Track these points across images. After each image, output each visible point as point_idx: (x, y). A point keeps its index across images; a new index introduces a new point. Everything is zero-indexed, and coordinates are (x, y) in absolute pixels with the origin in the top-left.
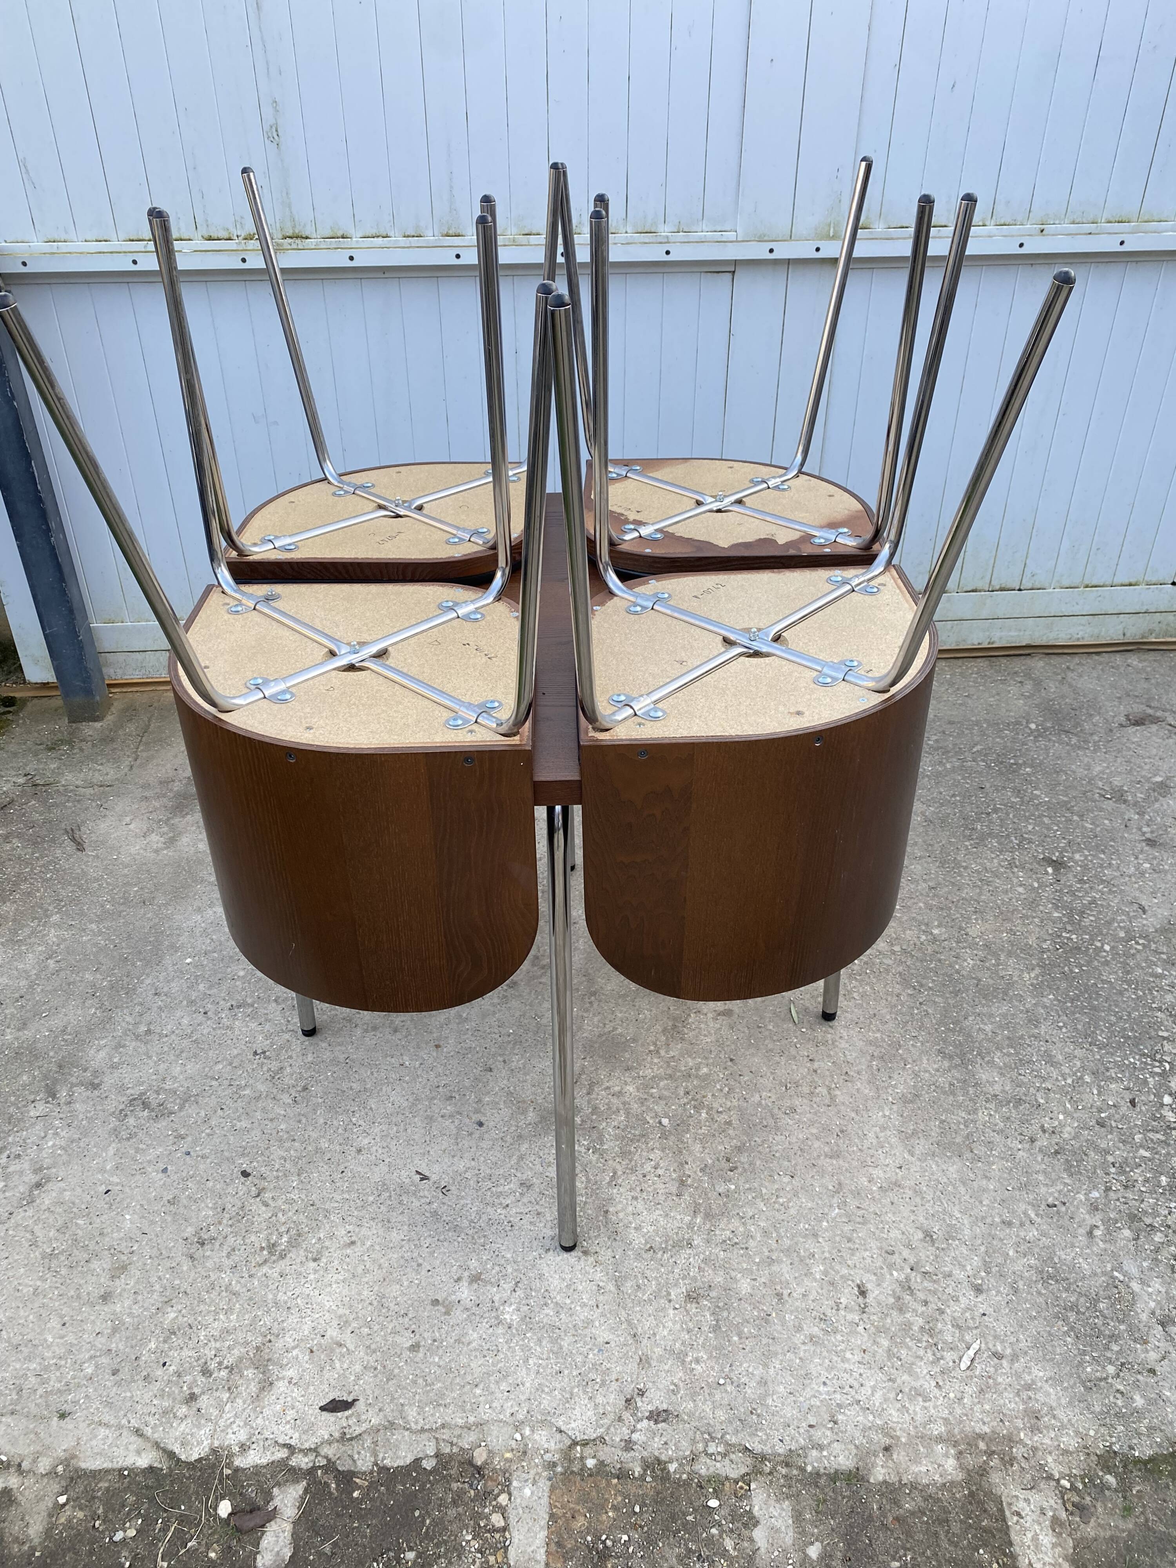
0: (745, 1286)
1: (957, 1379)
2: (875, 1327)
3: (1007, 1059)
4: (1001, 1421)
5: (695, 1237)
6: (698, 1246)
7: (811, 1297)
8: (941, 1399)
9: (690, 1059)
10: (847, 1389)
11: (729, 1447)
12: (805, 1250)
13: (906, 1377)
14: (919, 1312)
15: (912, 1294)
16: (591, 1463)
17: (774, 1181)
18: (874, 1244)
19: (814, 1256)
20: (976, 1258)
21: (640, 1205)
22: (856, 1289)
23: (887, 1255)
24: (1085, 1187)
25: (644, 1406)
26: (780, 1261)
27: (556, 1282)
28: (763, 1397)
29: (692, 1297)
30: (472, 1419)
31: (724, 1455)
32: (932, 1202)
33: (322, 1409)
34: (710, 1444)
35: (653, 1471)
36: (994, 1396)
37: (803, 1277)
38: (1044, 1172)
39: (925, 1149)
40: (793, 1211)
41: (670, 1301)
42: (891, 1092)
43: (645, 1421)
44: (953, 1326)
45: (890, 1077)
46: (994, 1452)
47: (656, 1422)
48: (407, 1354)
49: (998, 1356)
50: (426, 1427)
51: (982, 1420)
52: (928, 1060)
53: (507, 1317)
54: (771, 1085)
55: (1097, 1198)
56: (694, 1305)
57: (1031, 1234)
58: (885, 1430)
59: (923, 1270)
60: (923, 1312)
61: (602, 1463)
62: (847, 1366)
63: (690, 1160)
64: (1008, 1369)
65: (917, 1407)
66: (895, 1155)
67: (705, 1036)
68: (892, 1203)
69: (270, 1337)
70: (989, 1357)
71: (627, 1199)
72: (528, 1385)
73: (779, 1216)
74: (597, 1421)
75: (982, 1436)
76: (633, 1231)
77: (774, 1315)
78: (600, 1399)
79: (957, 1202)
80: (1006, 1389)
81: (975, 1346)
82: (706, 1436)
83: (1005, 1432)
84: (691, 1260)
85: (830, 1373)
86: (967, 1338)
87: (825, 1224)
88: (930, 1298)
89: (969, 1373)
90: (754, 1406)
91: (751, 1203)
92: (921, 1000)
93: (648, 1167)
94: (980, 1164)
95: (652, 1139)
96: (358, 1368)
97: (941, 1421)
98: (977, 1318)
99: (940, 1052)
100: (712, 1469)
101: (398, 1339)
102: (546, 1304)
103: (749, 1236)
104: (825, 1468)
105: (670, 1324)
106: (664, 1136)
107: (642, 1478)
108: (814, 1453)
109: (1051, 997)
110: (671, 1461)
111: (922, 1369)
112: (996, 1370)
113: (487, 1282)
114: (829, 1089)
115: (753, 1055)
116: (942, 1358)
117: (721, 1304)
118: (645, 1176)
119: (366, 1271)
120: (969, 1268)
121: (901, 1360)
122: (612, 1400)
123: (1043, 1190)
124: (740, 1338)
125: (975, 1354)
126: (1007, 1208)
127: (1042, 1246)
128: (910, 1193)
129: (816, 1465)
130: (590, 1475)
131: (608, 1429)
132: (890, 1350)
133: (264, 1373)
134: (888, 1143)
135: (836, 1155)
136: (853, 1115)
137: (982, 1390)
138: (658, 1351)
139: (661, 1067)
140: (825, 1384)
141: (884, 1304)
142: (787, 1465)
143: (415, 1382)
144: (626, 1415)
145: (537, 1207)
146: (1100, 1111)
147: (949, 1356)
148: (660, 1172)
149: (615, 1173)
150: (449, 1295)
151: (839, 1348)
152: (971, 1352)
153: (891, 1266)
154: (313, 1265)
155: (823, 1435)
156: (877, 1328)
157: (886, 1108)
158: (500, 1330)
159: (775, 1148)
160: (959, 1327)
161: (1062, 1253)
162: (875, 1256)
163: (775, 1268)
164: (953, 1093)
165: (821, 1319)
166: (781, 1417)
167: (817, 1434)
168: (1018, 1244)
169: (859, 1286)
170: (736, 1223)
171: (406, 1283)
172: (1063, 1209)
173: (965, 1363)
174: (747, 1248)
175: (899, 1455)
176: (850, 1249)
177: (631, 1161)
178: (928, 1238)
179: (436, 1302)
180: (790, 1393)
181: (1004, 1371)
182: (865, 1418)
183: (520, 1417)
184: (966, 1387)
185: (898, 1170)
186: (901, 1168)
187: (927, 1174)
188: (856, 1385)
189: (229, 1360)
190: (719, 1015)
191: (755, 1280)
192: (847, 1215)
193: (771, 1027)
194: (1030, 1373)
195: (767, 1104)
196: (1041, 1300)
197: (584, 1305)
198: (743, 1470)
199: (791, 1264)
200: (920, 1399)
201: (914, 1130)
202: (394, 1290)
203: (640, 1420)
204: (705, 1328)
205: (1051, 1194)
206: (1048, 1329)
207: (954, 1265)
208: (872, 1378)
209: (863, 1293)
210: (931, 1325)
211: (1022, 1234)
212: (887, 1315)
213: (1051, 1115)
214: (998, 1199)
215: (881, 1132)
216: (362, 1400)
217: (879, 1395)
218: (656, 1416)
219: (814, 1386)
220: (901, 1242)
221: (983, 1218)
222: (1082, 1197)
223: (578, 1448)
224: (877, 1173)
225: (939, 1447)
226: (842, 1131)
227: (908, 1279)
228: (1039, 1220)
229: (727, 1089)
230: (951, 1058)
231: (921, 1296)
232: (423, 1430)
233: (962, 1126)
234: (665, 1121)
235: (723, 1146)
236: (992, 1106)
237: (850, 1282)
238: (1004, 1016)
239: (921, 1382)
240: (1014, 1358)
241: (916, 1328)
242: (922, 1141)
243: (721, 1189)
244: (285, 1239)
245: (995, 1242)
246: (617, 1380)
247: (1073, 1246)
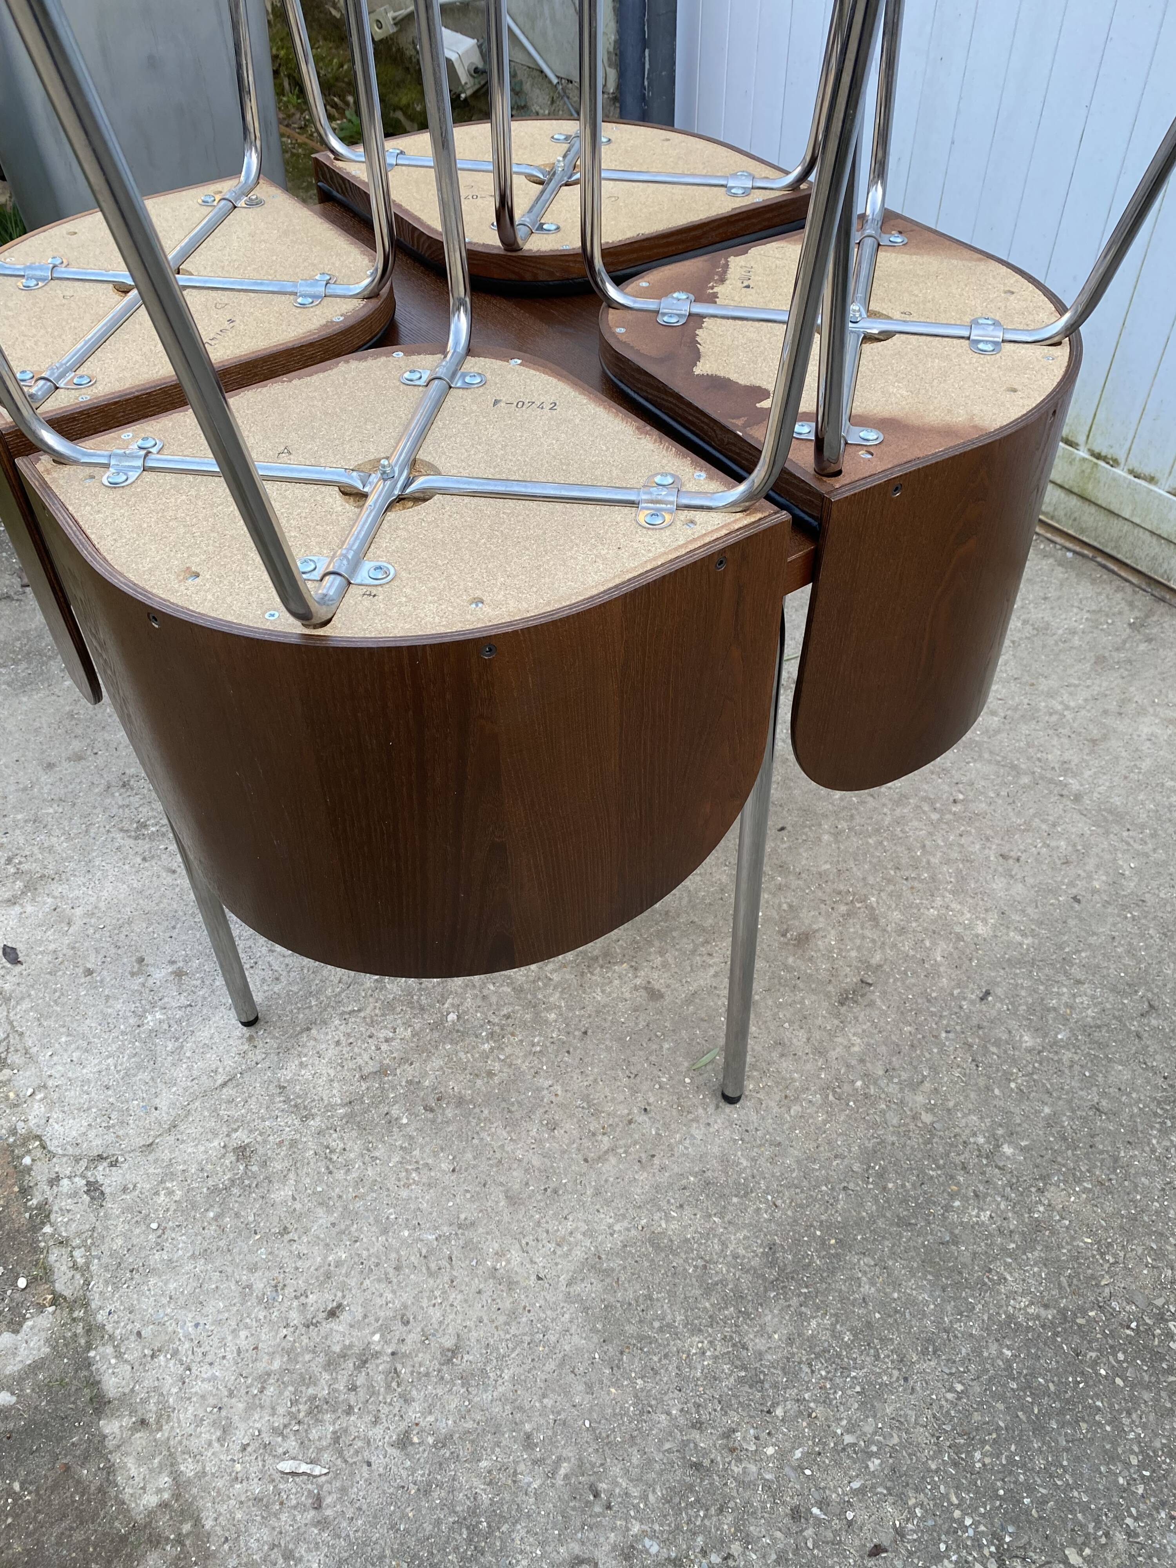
0: (281, 1193)
1: (264, 1466)
2: (293, 1345)
3: (825, 1336)
4: (226, 1539)
5: (318, 1119)
6: (308, 1127)
7: (299, 1264)
8: (229, 1458)
9: (557, 995)
10: (199, 1351)
11: (84, 1269)
12: (360, 1230)
13: (241, 1406)
14: (336, 1386)
15: (358, 1368)
16: (27, 1160)
17: (435, 1154)
18: (406, 1297)
19: (356, 1241)
20: (450, 1422)
21: (332, 1052)
22: (335, 1304)
23: (399, 1317)
24: (656, 1527)
25: (100, 1173)
26: (329, 1210)
27: (206, 1034)
28: (153, 1271)
29: (243, 1152)
30: (34, 1050)
31: (75, 1267)
32: (508, 1336)
33: (5, 947)
34: (83, 1249)
35: (37, 1215)
36: (258, 1518)
37: (322, 1243)
38: (649, 1462)
39: (589, 1295)
40: (404, 1193)
41: (228, 1135)
42: (656, 1218)
43: (84, 1182)
44: (334, 1433)
45: (681, 1206)
46: (183, 1545)
47: (87, 1192)
48: (80, 970)
49: (318, 1504)
50: (15, 1023)
51: (220, 1514)
52: (745, 1238)
53: (150, 1018)
54: (576, 1087)
55: (647, 1552)
56: (233, 1159)
57: (529, 1479)
58: (165, 1413)
59: (399, 1367)
60: (336, 1390)
61: (29, 1169)
62: (230, 1338)
63: (416, 1065)
64: (303, 1522)
65: (207, 1433)
66: (557, 1264)
67: (603, 991)
68: (479, 1292)
69: (58, 876)
70: (310, 1492)
71: (333, 1037)
72: (85, 1071)
73: (391, 1183)
74: (68, 1142)
75: (197, 1522)
76: (297, 1062)
77: (258, 1237)
78: (92, 1134)
79: (527, 1367)
80: (274, 1528)
81: (317, 1470)
82: (89, 1241)
83: (213, 1548)
84: (288, 1129)
85: (212, 1324)
86: (326, 1456)
87: (406, 1233)
88: (361, 1392)
89: (277, 1476)
90: (141, 1270)
91: (392, 1148)
92: (851, 1186)
93: (382, 1034)
94: (607, 1371)
95: (423, 1018)
96: (52, 947)
97: (199, 1468)
98: (360, 1458)
99: (772, 1246)
100: (58, 1264)
101: (92, 958)
102: (177, 1039)
103: (347, 1167)
104: (98, 1369)
105: (202, 1149)
106: (437, 1026)
107: (28, 1209)
108: (109, 1350)
109: (1008, 1353)
110: (52, 1225)
111: (260, 1421)
112: (295, 1507)
113: (180, 984)
114: (613, 1150)
115: (608, 1049)
116: (285, 1437)
117: (247, 1182)
118: (370, 1037)
119: (150, 897)
120: (431, 1419)
121: (261, 1392)
122: (96, 1144)
123: (616, 1470)
124: (216, 1219)
125: (304, 1473)
126: (555, 1434)
127: (518, 1500)
128: (507, 1304)
129: (98, 1358)
130: (15, 1167)
131: (64, 1155)
132: (269, 1375)
133: (23, 893)
134: (570, 1250)
135: (513, 1200)
136: (589, 1192)
137: (261, 1500)
138: (166, 1155)
139: (528, 977)
140: (197, 1325)
141: (328, 1343)
142: (88, 1331)
143: (55, 991)
144: (84, 1163)
145: (284, 973)
146: (823, 1504)
147: (292, 1444)
148: (384, 1047)
149: (359, 1010)
150: (153, 965)
151: (248, 1320)
152: (304, 1468)
153: (385, 1329)
154: (139, 860)
155: (134, 1351)
156: (293, 1348)
157: (625, 1224)
158: (132, 1021)
159: (484, 1135)
160: (336, 1439)
161: (523, 1533)
162: (390, 1305)
163: (320, 1212)
164: (708, 1291)
165: (276, 1286)
166: (138, 1300)
167: (132, 1343)
168: (503, 1468)
169: (339, 1306)
170: (357, 1147)
171: (151, 929)
172: (597, 1509)
173: (286, 1466)
174: (330, 1173)
175: (140, 1439)
176: (386, 1274)
177: (383, 1015)
178: (450, 1354)
179: (141, 960)
180: (171, 1298)
181: (298, 1518)
182: (172, 1385)
183: (50, 1083)
184: (256, 1480)
185: (533, 1278)
186: (539, 1278)
187: (549, 1313)
188: (209, 1358)
189: (25, 867)
190: (646, 988)
191: (294, 1199)
192: (431, 1251)
193: (666, 1046)
194: (309, 1550)
195: (543, 1097)
196: (428, 1528)
197: (190, 1069)
198: (67, 1293)
199: (333, 1225)
200: (218, 1433)
201: (613, 1270)
202: (139, 926)
203: (83, 1176)
204: (210, 1182)
205: (615, 1484)
206: (388, 1552)
207: (426, 1401)
208: (226, 1373)
209: (332, 1314)
210: (325, 1407)
211: (521, 1467)
212: (314, 1352)
213: (764, 1435)
214: (562, 1416)
215: (584, 1234)
216: (23, 967)
217: (207, 1387)
218: (94, 1189)
219: (190, 1315)
220: (426, 1326)
221: (520, 1408)
222: (636, 1528)
223: (37, 1143)
224: (515, 1255)
225: (166, 1479)
226: (555, 1192)
227: (376, 1355)
228: (559, 1482)
229: (538, 1049)
230: (772, 1264)
231: (361, 1380)
232: (11, 1023)
233: (656, 1324)
234: (452, 1017)
235: (454, 1085)
236: (720, 1348)
237: (340, 1294)
238: (911, 1302)
239: (242, 1426)
240: (322, 1524)
241: (311, 1391)
242: (599, 1286)
243: (395, 1111)
244: (153, 829)
245: (489, 1436)
246: (118, 1137)
247: (542, 1544)
